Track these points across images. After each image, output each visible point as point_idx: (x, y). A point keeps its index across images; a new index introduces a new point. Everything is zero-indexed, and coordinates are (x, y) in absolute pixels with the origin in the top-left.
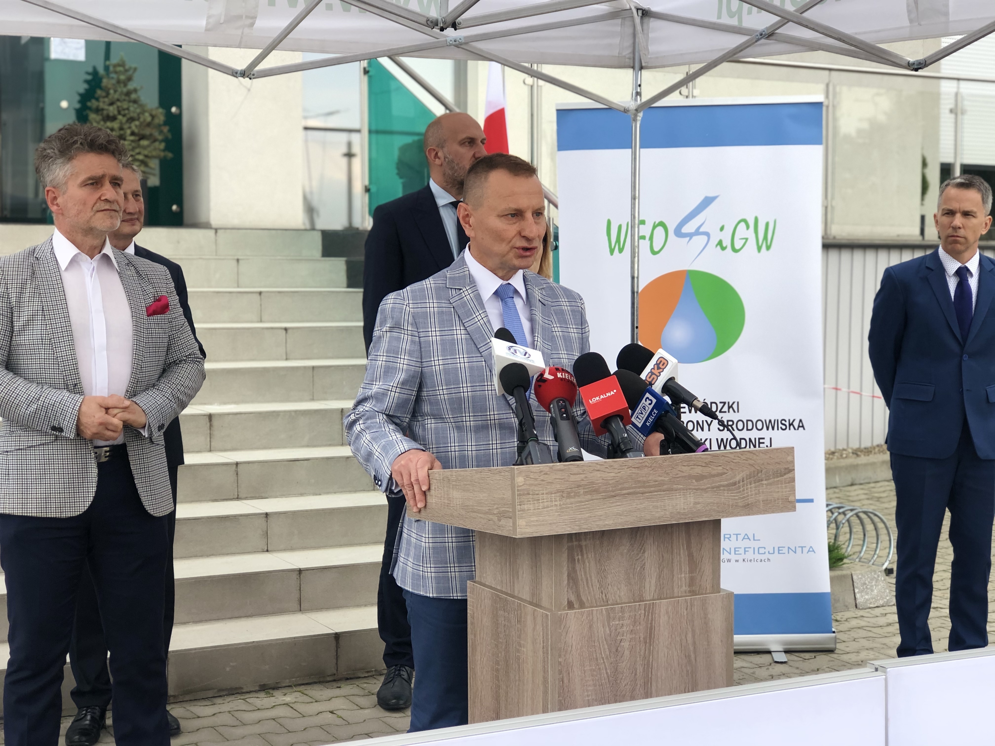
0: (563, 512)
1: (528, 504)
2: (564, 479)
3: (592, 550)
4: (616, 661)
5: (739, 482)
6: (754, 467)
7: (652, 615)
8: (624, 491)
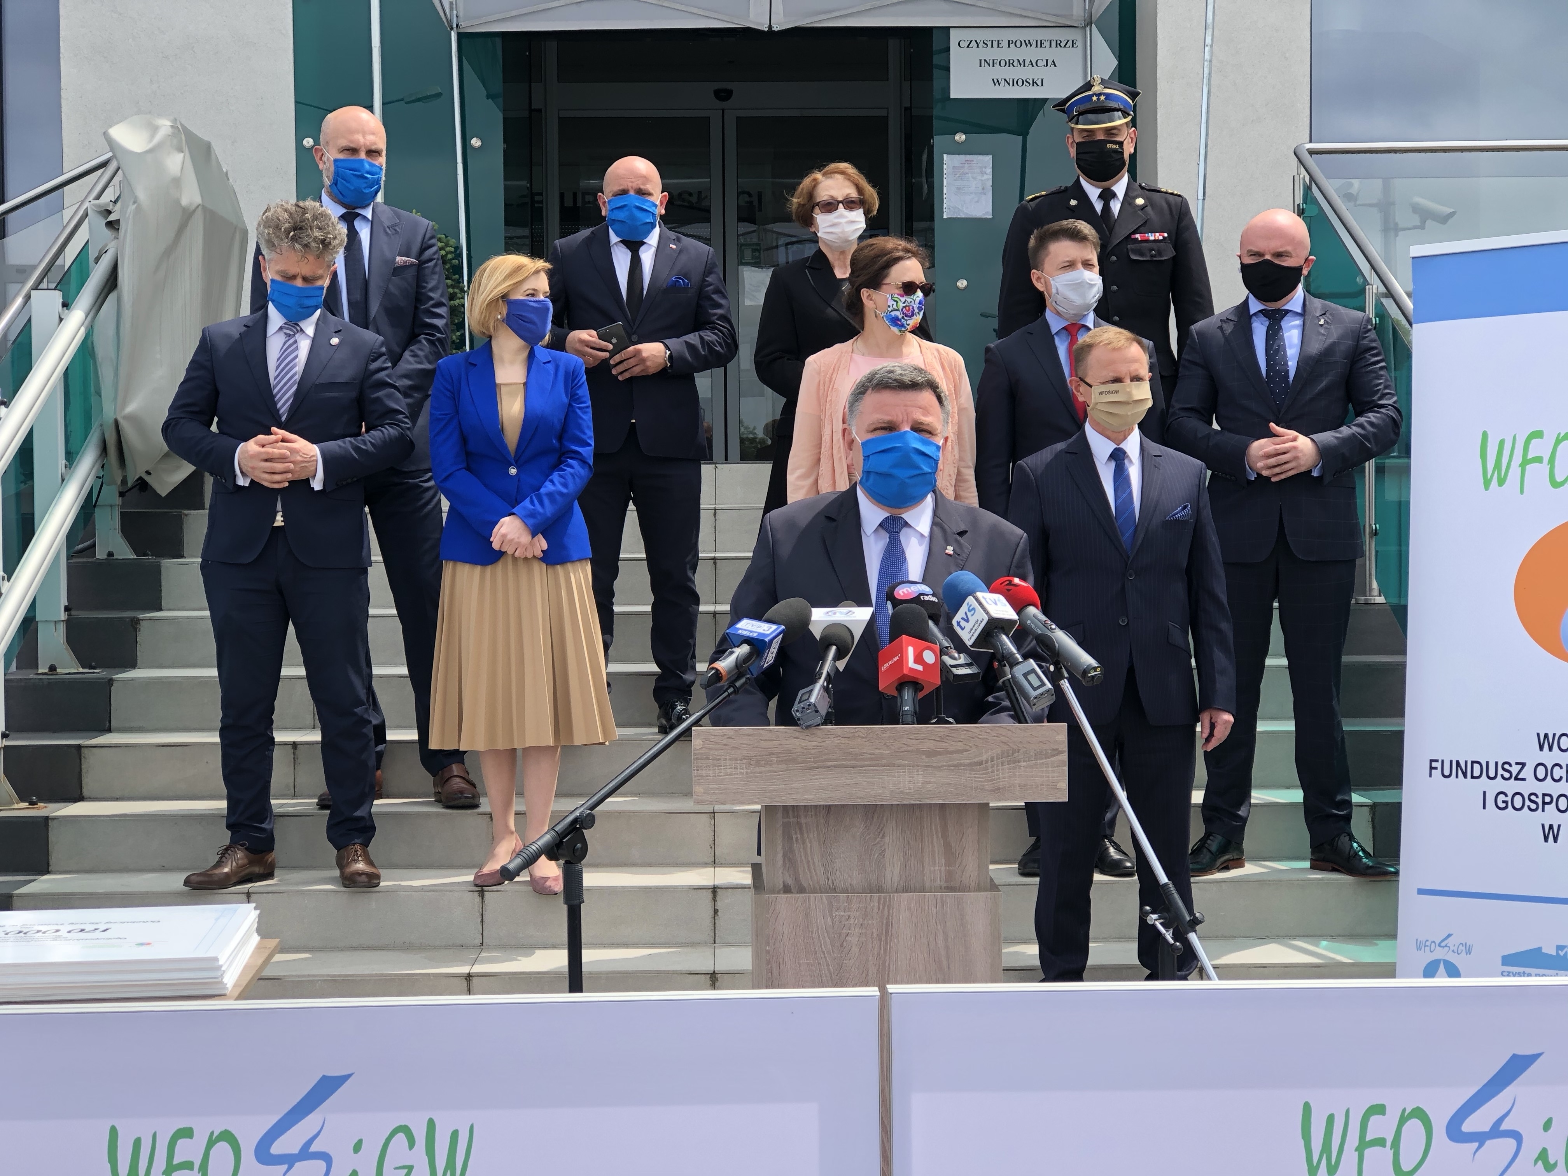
1: (706, 770)
2: (752, 744)
3: (815, 829)
4: (842, 957)
5: (987, 762)
6: (1008, 745)
7: (889, 910)
8: (830, 764)
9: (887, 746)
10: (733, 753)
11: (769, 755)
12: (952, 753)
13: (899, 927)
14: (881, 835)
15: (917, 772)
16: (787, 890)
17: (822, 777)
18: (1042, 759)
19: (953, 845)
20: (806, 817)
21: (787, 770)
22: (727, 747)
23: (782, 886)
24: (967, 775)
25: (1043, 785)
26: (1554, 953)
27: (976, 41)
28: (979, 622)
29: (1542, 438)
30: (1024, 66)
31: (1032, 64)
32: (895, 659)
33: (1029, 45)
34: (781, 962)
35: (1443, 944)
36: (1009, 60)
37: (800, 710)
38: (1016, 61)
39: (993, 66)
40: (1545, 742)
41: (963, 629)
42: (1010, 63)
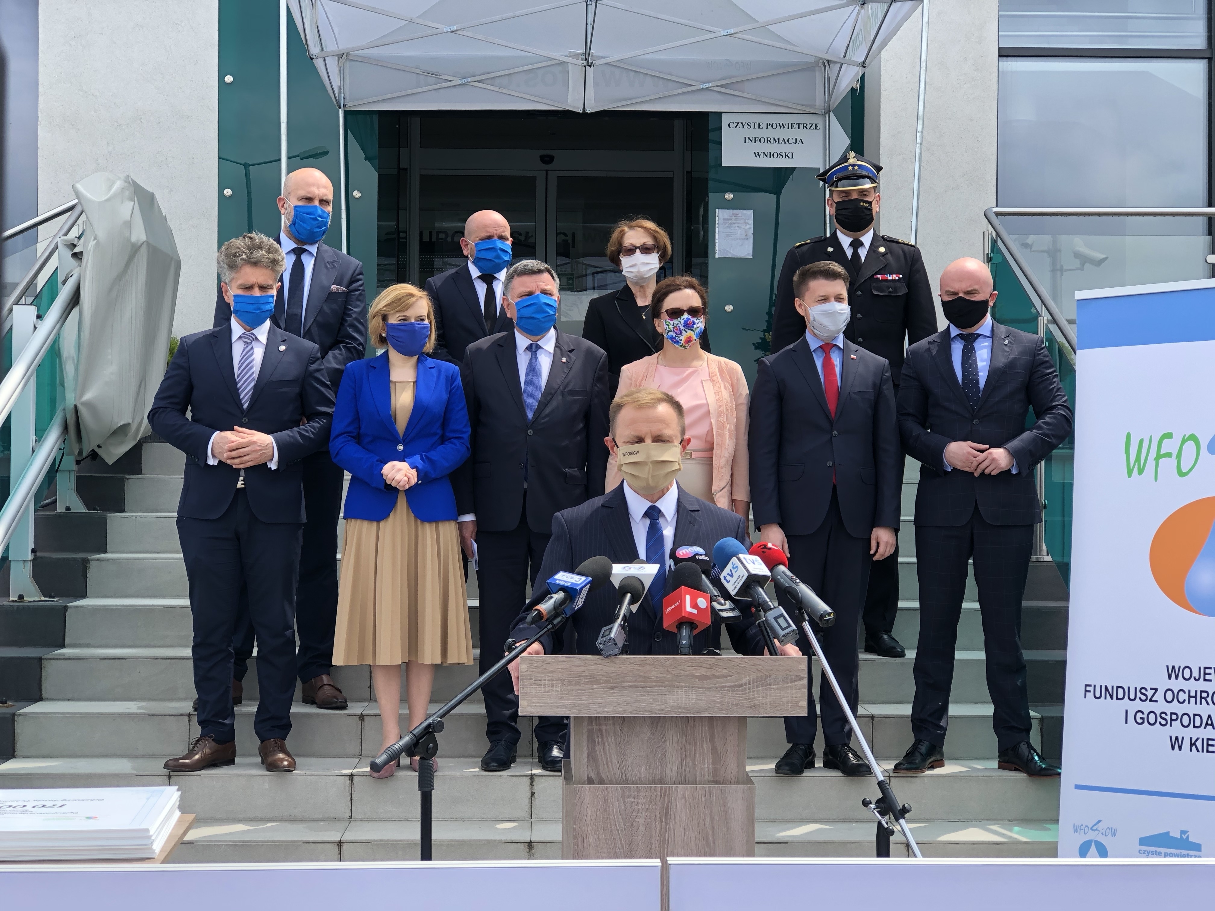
0: (563, 697)
1: (530, 688)
2: (565, 669)
3: (612, 734)
4: (631, 834)
5: (745, 685)
6: (762, 672)
7: (668, 798)
8: (625, 684)
9: (669, 672)
10: (550, 675)
11: (579, 677)
12: (719, 677)
13: (676, 811)
14: (663, 740)
15: (691, 692)
16: (590, 781)
17: (619, 694)
18: (788, 683)
19: (718, 748)
20: (606, 725)
21: (593, 689)
22: (546, 670)
23: (586, 778)
24: (730, 695)
25: (788, 703)
26: (1179, 837)
27: (742, 123)
28: (741, 577)
29: (1171, 438)
30: (779, 143)
31: (785, 141)
32: (676, 605)
33: (782, 127)
34: (585, 838)
35: (1094, 828)
36: (767, 138)
37: (603, 643)
38: (772, 139)
39: (755, 142)
40: (1173, 672)
41: (728, 582)
42: (768, 141)
